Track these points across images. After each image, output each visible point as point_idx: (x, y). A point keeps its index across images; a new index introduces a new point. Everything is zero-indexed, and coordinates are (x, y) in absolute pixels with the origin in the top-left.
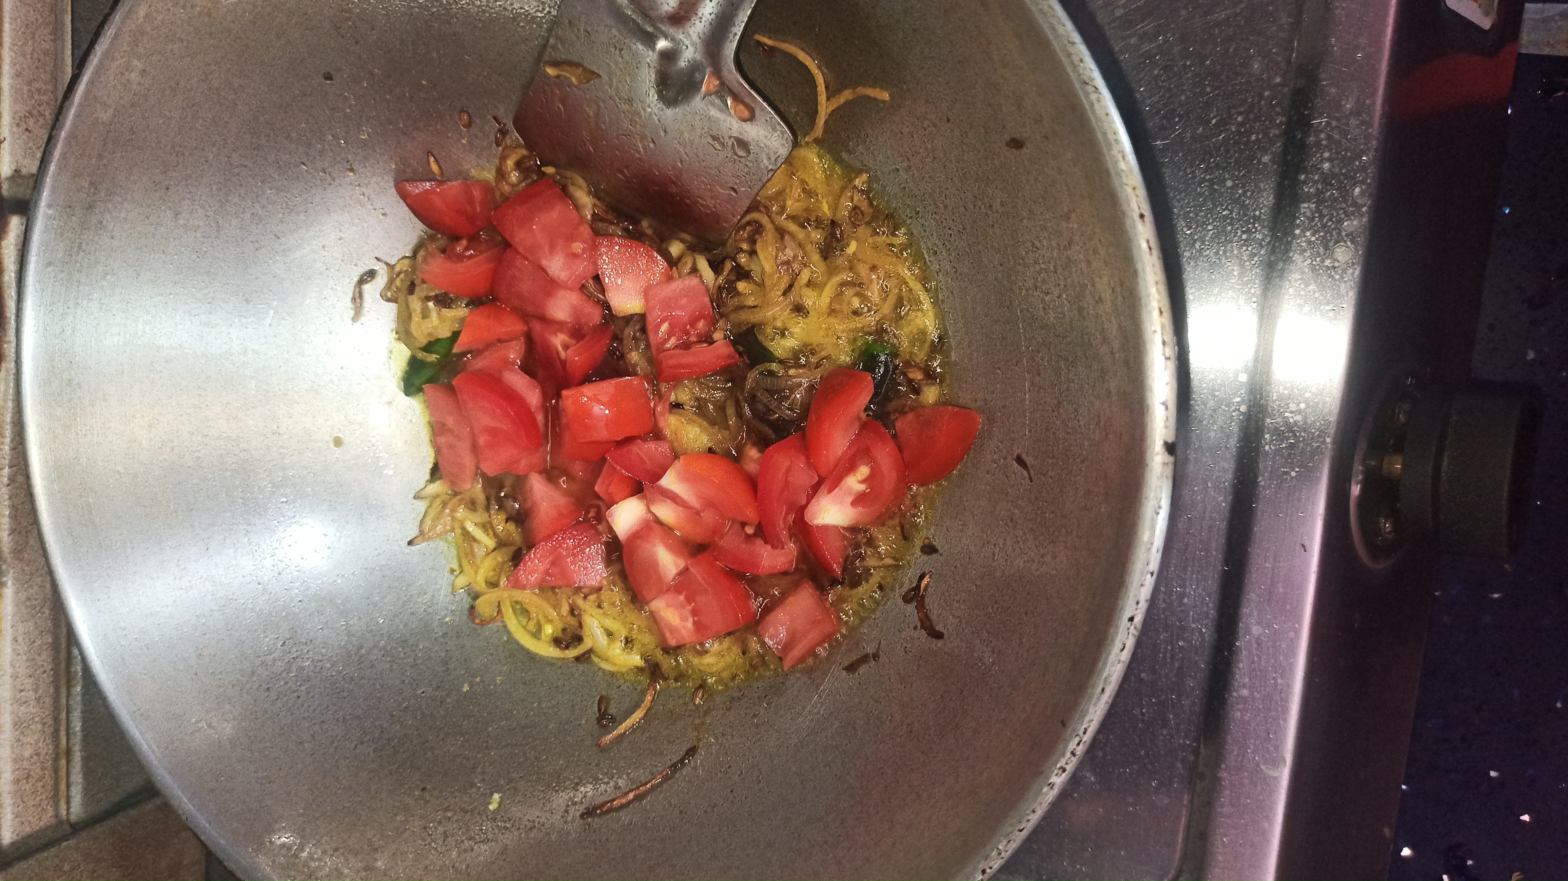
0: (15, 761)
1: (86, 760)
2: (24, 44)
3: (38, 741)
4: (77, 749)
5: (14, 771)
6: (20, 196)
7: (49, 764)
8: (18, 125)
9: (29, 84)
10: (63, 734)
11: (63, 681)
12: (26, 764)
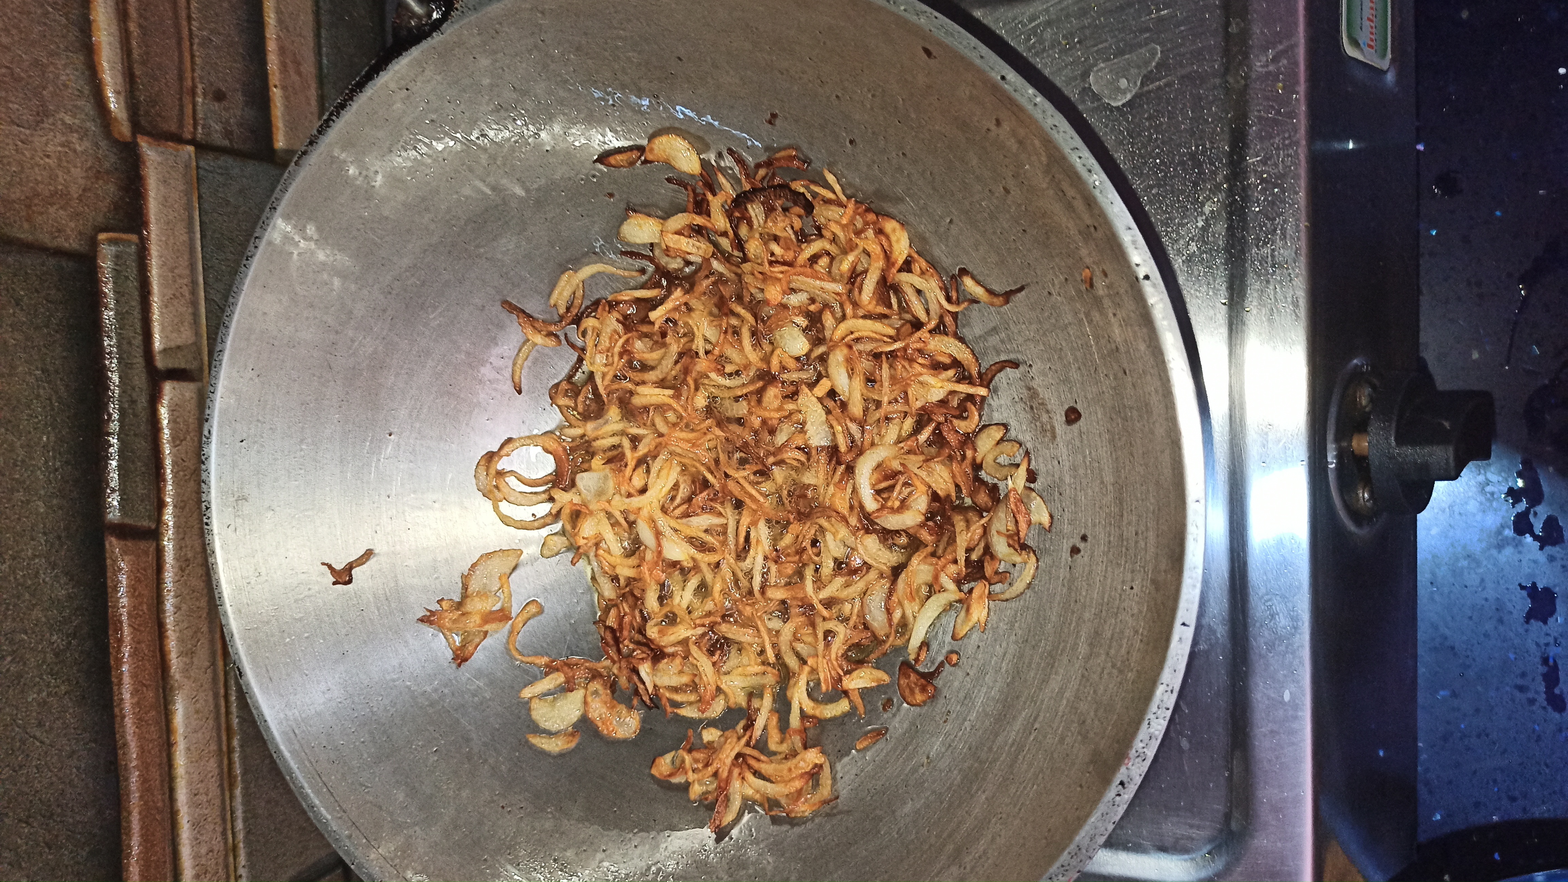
0: (194, 858)
1: (250, 855)
2: (168, 239)
3: (211, 839)
4: (241, 845)
5: (194, 867)
6: (170, 366)
7: (221, 860)
8: (166, 306)
9: (172, 270)
10: (229, 833)
11: (226, 785)
12: (203, 861)
